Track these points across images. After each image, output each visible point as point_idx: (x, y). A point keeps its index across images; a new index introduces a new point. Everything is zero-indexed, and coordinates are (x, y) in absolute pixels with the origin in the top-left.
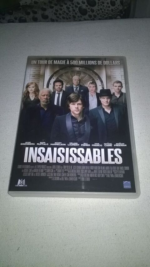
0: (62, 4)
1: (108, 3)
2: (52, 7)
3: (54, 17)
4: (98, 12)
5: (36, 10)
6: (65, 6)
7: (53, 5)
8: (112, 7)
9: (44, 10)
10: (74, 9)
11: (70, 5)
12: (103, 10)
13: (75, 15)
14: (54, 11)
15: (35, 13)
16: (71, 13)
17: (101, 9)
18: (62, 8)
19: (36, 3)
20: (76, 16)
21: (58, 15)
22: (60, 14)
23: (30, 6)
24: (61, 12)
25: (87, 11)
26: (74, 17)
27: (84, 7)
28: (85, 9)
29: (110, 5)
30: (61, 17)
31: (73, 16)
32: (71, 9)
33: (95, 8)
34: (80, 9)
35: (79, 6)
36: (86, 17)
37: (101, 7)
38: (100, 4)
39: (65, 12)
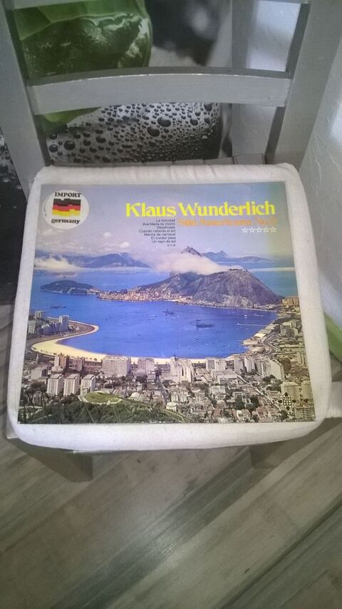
0: (124, 125)
1: (187, 123)
2: (111, 129)
3: (114, 140)
4: (175, 132)
5: (89, 133)
6: (128, 128)
7: (111, 127)
8: (192, 127)
9: (101, 132)
10: (141, 129)
11: (135, 126)
12: (181, 130)
13: (142, 136)
14: (114, 133)
15: (88, 136)
16: (137, 135)
17: (178, 129)
18: (125, 129)
19: (87, 124)
20: (145, 138)
21: (119, 137)
22: (122, 137)
23: (81, 129)
24: (123, 134)
25: (158, 131)
26: (142, 139)
27: (155, 127)
28: (156, 130)
29: (189, 124)
30: (123, 139)
31: (140, 137)
32: (137, 130)
33: (170, 128)
34: (150, 130)
35: (147, 126)
36: (159, 138)
37: (178, 126)
38: (176, 123)
39: (129, 134)
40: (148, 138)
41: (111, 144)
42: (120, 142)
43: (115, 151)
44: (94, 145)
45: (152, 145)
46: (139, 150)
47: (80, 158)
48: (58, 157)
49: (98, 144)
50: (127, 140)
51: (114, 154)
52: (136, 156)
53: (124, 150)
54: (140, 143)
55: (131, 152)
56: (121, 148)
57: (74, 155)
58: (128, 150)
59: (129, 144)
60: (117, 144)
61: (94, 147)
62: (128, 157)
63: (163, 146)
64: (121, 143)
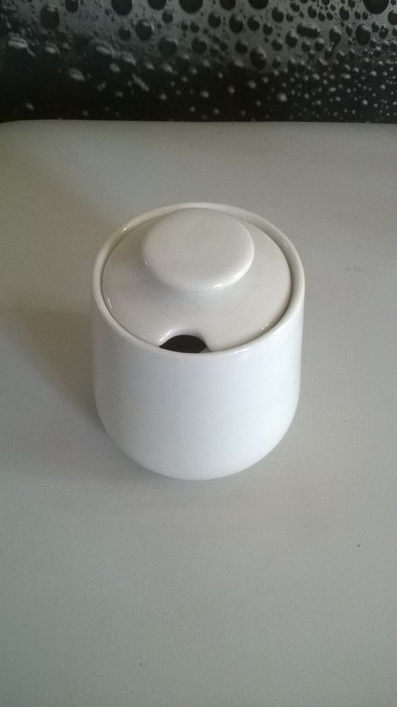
40: (357, 16)
41: (278, 16)
42: (296, 14)
43: (281, 41)
44: (241, 11)
45: (362, 37)
46: (330, 49)
47: (205, 39)
48: (162, 23)
49: (250, 10)
50: (312, 13)
51: (277, 47)
52: (319, 63)
53: (301, 40)
54: (337, 30)
55: (312, 52)
56: (294, 34)
57: (195, 28)
58: (309, 42)
59: (314, 24)
60: (290, 19)
61: (239, 18)
62: (303, 63)
63: (384, 47)
64: (298, 20)
